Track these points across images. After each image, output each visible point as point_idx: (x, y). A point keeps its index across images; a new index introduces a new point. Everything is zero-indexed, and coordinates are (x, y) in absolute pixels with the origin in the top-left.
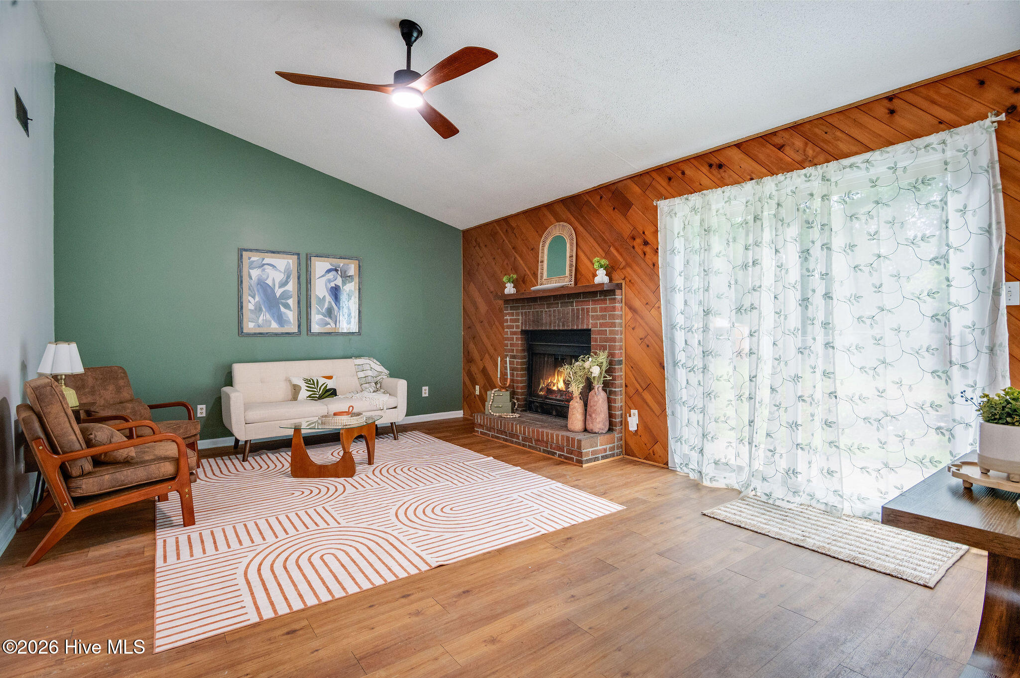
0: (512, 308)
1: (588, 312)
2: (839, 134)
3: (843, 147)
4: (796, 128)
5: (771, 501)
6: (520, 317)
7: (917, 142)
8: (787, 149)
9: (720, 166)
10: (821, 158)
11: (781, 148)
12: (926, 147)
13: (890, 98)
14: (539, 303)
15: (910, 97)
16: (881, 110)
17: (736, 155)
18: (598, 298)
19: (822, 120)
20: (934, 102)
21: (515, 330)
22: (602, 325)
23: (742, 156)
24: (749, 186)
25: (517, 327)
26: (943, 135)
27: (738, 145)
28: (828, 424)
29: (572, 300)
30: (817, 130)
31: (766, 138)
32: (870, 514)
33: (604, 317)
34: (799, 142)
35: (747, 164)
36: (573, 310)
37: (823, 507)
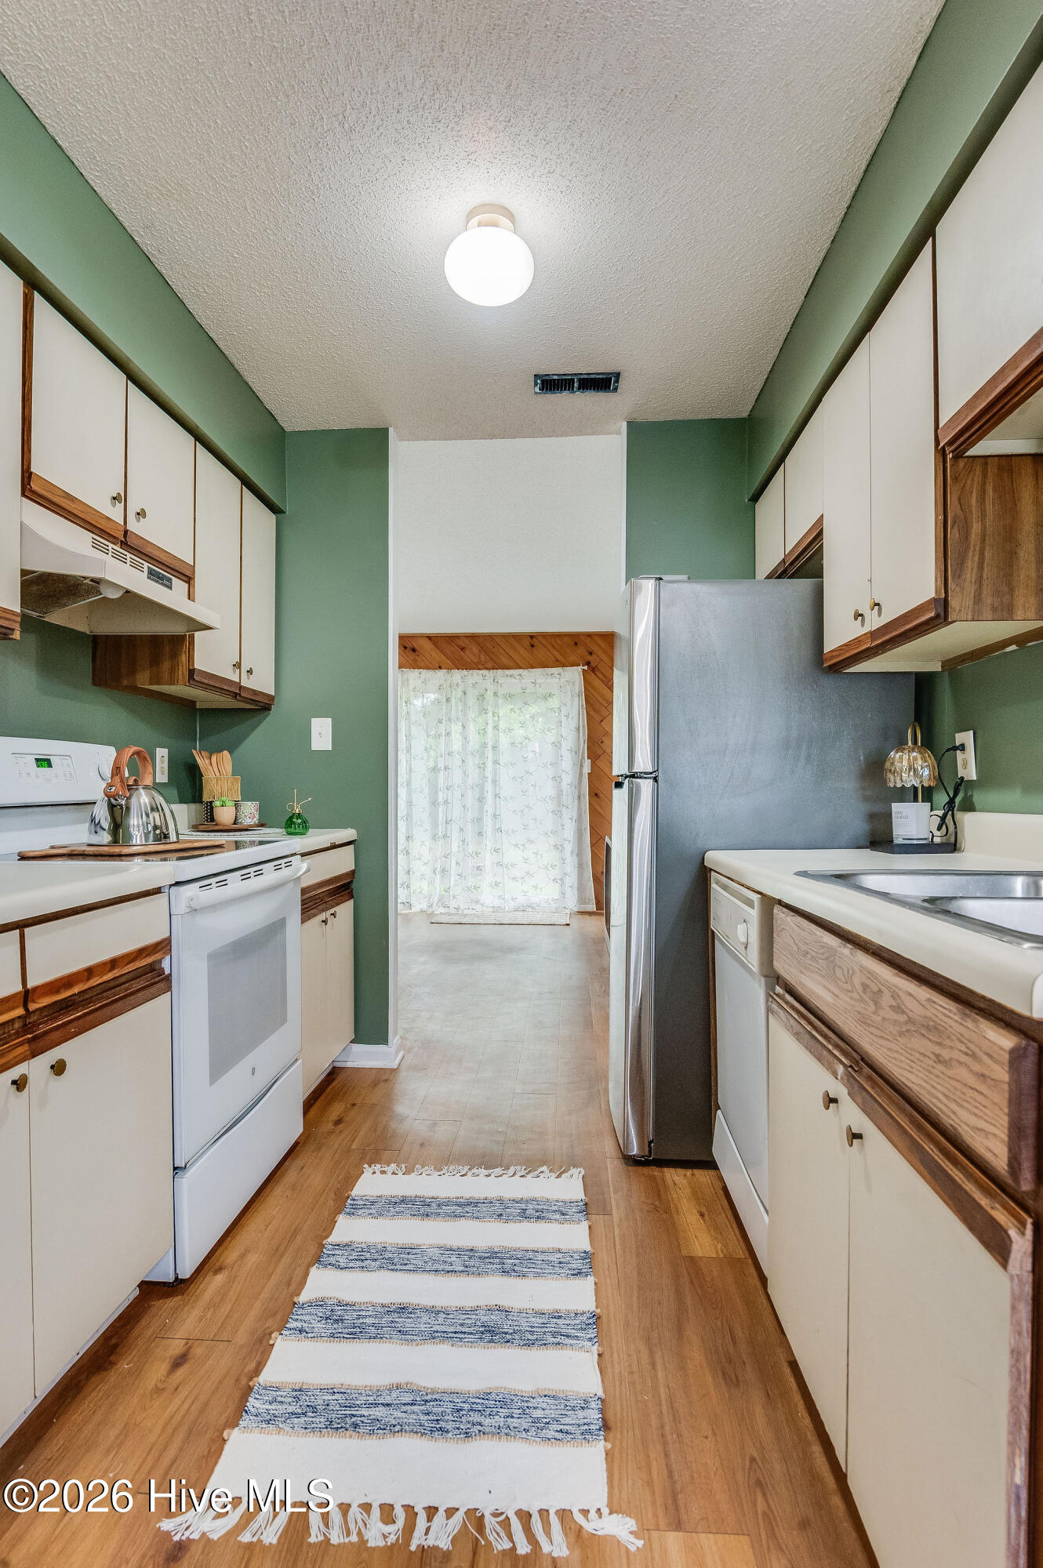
2: (501, 650)
3: (505, 660)
4: (473, 637)
5: (460, 912)
7: (547, 670)
8: (468, 652)
9: (414, 650)
10: (489, 665)
11: (463, 649)
12: (552, 674)
13: (532, 636)
15: (542, 640)
16: (527, 643)
17: (428, 646)
19: (491, 637)
20: (553, 647)
23: (433, 646)
24: (441, 673)
26: (560, 669)
27: (429, 637)
28: (496, 851)
30: (487, 644)
31: (452, 639)
32: (519, 908)
34: (475, 649)
35: (437, 655)
37: (491, 909)
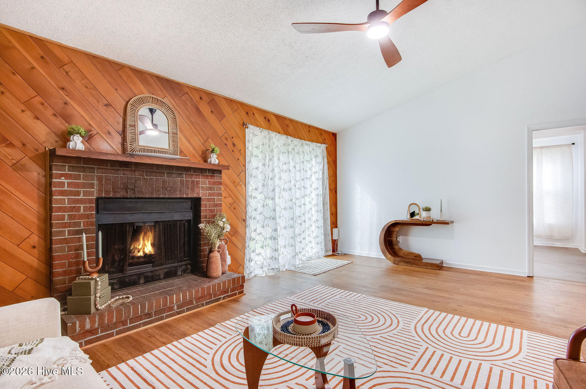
0: (72, 168)
1: (198, 183)
2: (300, 129)
6: (96, 182)
8: (289, 128)
9: (269, 121)
11: (287, 125)
14: (133, 169)
15: (312, 129)
16: (308, 129)
17: (274, 119)
18: (207, 174)
19: (297, 123)
20: (315, 133)
21: (81, 197)
22: (210, 195)
23: (276, 121)
25: (91, 194)
26: (320, 144)
29: (180, 172)
30: (296, 126)
31: (283, 119)
33: (210, 189)
36: (182, 182)
